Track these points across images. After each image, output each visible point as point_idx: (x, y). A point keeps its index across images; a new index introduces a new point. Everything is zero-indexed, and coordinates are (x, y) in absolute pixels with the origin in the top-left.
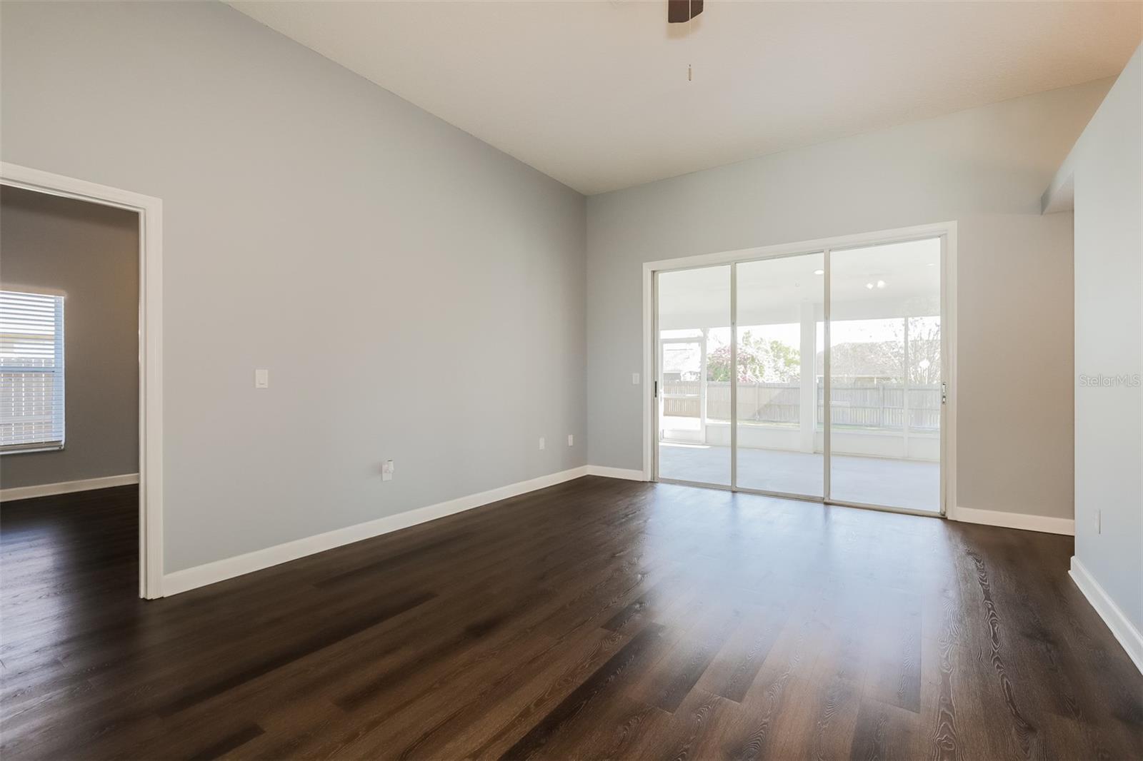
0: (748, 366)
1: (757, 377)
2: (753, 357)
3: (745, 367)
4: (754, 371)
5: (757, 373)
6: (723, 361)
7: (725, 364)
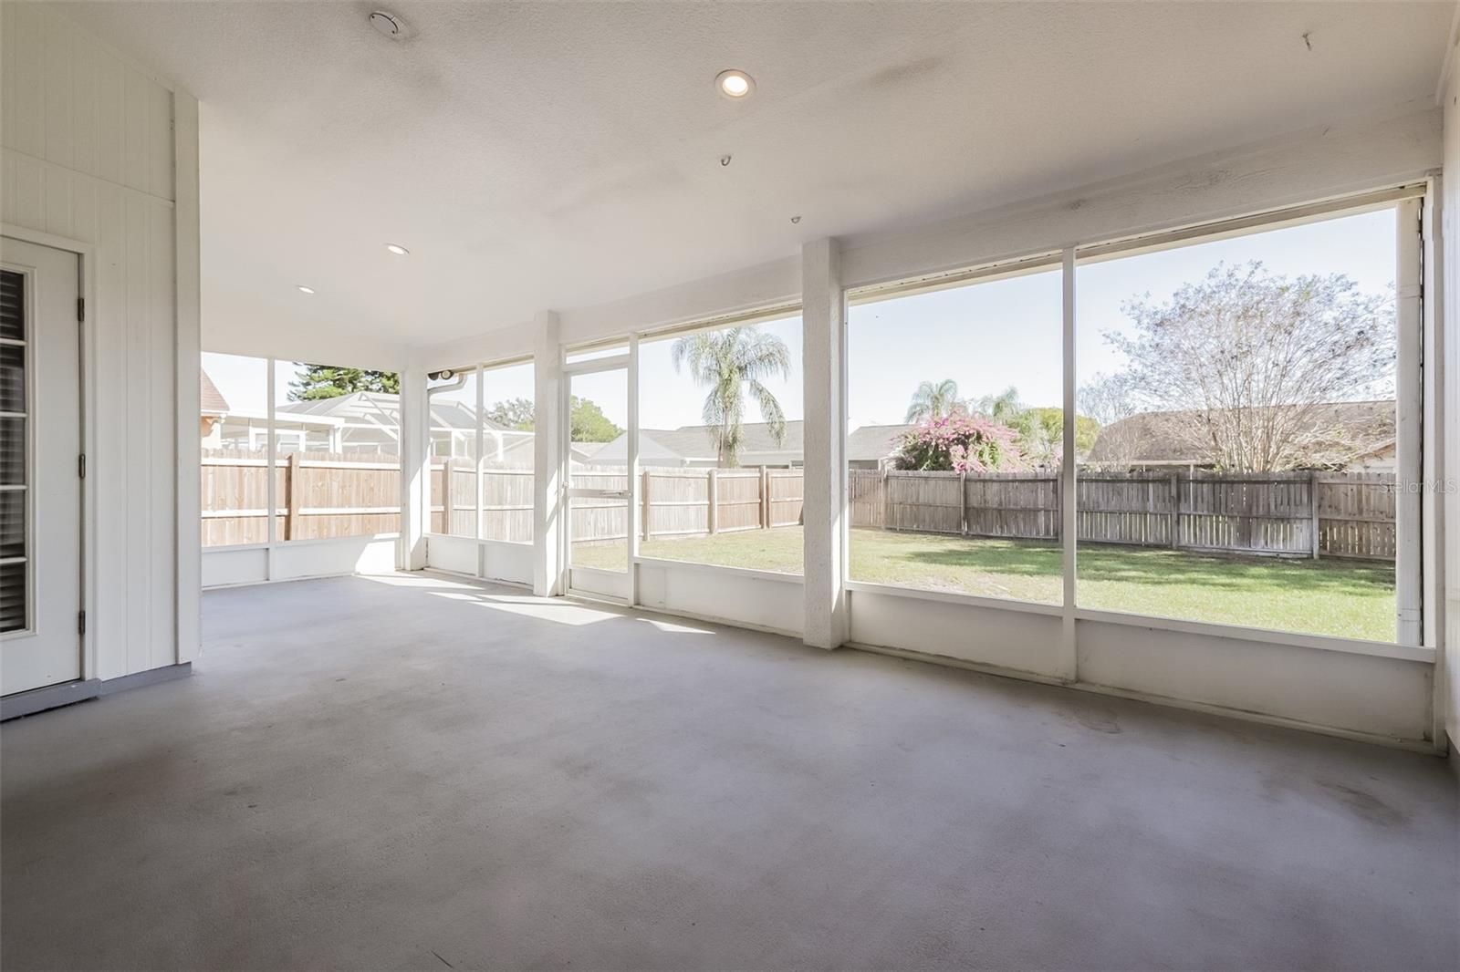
0: (970, 447)
1: (985, 464)
2: (978, 433)
3: (966, 449)
4: (981, 455)
5: (986, 457)
6: (932, 439)
7: (933, 444)
